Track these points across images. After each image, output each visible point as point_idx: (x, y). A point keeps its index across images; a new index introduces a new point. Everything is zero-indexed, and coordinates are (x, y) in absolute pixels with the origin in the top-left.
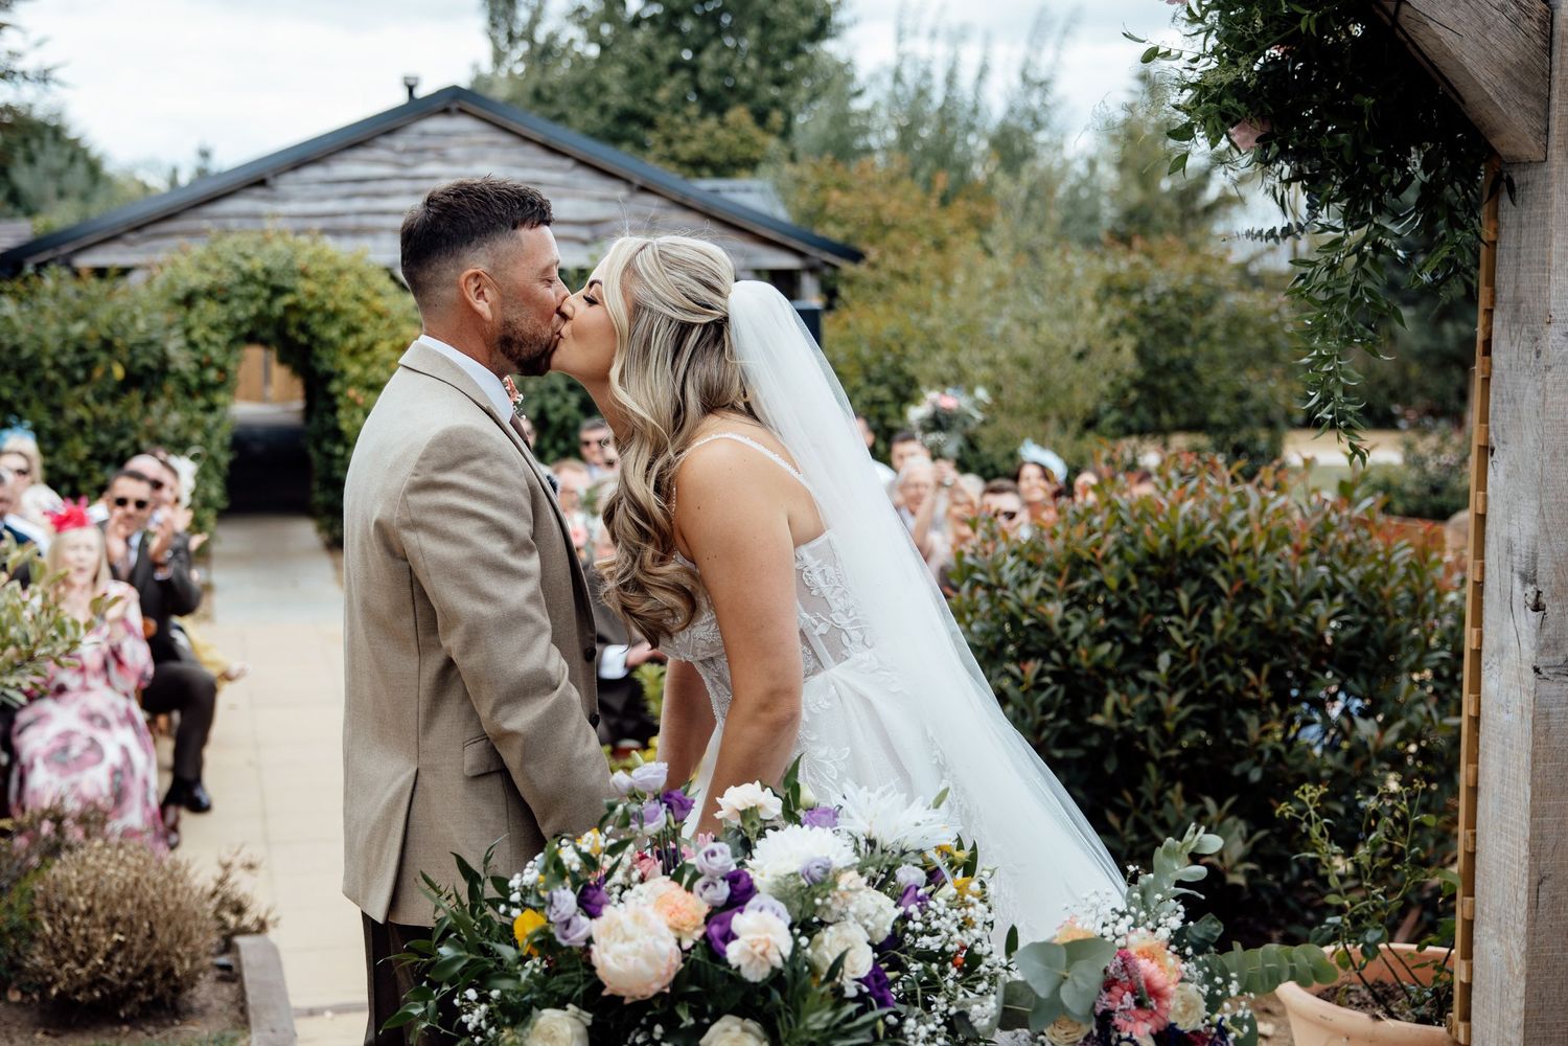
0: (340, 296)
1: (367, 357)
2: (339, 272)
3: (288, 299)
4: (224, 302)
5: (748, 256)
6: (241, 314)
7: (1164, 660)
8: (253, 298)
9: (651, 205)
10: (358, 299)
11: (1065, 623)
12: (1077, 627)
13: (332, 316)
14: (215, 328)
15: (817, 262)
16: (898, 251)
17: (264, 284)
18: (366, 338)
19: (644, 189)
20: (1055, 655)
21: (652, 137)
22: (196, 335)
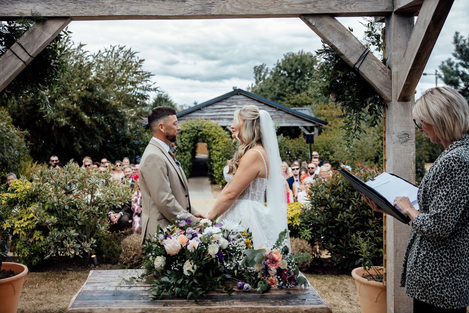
0: (211, 132)
1: (217, 144)
2: (212, 127)
3: (201, 133)
4: (188, 133)
5: (302, 123)
6: (192, 136)
7: (351, 207)
8: (194, 132)
9: (281, 113)
10: (215, 132)
11: (330, 199)
12: (333, 200)
13: (210, 136)
14: (186, 138)
15: (318, 125)
16: (336, 122)
17: (196, 130)
18: (217, 140)
19: (279, 110)
20: (328, 206)
21: (285, 99)
22: (183, 140)
